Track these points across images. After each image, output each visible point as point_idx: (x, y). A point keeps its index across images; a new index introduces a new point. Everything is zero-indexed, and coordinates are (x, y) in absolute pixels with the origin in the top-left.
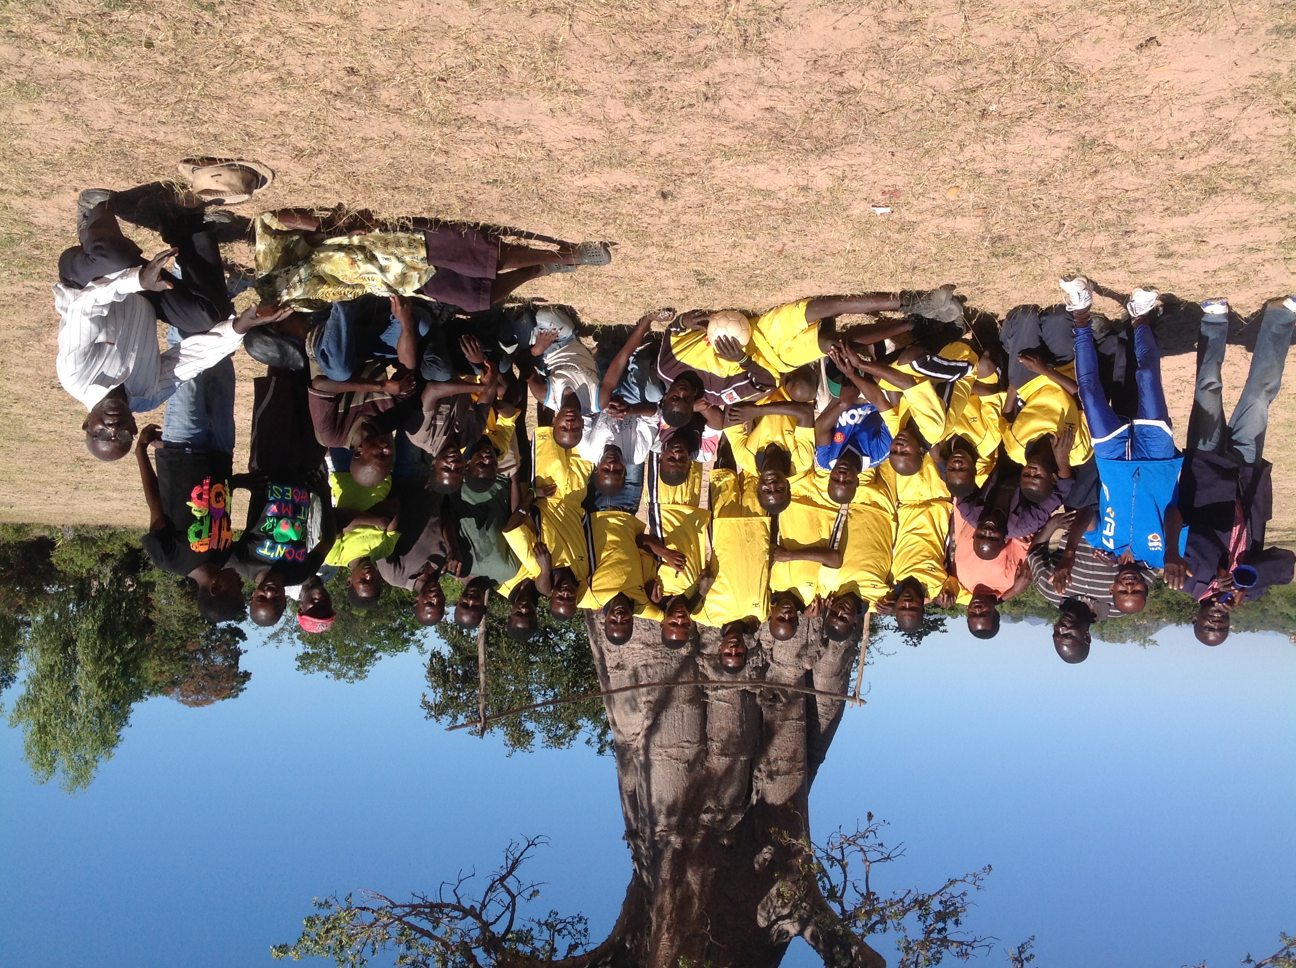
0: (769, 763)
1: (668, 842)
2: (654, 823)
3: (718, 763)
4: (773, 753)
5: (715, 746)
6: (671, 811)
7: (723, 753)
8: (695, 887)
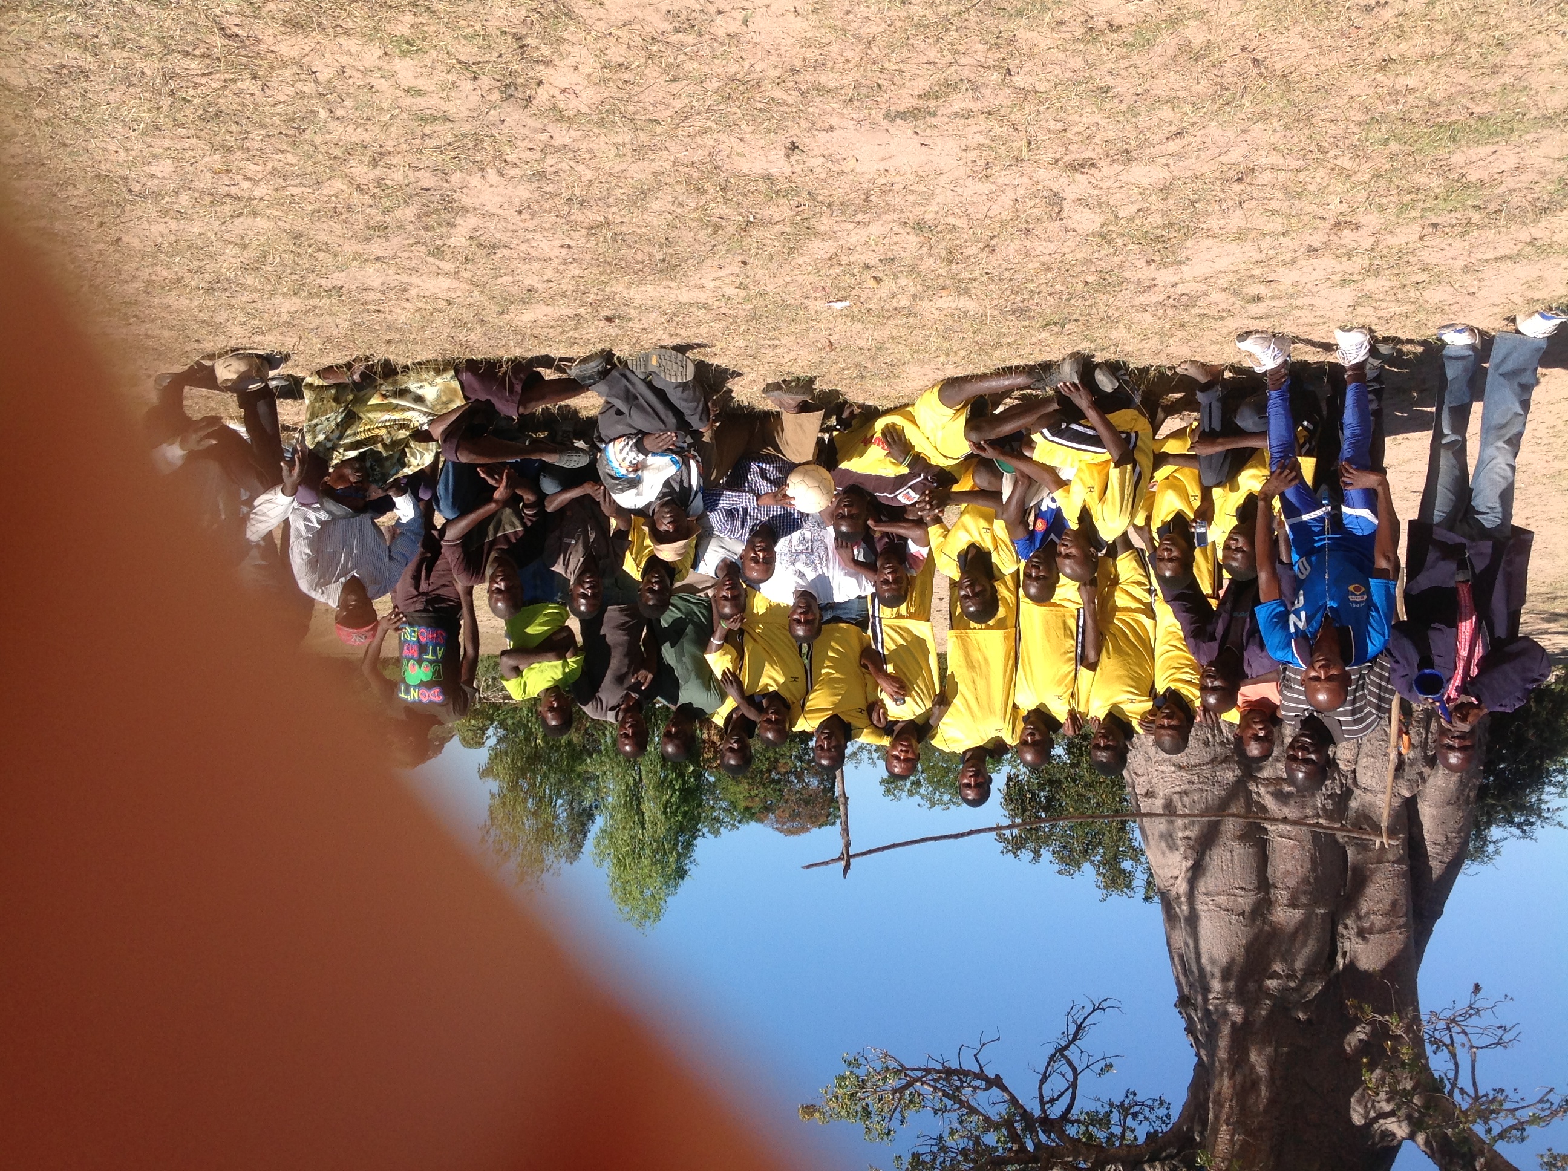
0: (1359, 918)
1: (1226, 1014)
2: (1206, 989)
3: (1284, 916)
4: (1364, 906)
5: (1281, 895)
6: (1226, 975)
7: (1293, 904)
8: (1261, 1070)
